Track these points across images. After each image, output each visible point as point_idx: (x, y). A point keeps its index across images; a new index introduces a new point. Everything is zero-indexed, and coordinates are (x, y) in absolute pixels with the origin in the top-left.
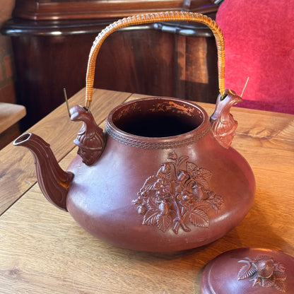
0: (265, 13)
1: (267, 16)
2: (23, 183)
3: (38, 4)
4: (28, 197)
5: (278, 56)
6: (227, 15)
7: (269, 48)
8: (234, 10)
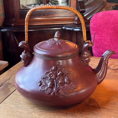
0: (111, 19)
2: (11, 88)
3: (14, 19)
4: (14, 94)
5: (117, 37)
6: (95, 21)
7: (113, 34)
8: (98, 19)
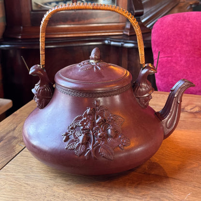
0: (187, 27)
1: (189, 29)
2: (17, 146)
3: (22, 27)
4: (22, 156)
5: (198, 58)
6: (160, 29)
7: (191, 52)
8: (165, 26)
